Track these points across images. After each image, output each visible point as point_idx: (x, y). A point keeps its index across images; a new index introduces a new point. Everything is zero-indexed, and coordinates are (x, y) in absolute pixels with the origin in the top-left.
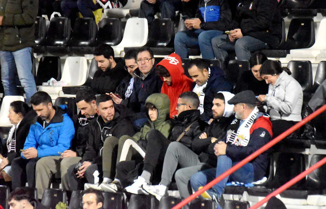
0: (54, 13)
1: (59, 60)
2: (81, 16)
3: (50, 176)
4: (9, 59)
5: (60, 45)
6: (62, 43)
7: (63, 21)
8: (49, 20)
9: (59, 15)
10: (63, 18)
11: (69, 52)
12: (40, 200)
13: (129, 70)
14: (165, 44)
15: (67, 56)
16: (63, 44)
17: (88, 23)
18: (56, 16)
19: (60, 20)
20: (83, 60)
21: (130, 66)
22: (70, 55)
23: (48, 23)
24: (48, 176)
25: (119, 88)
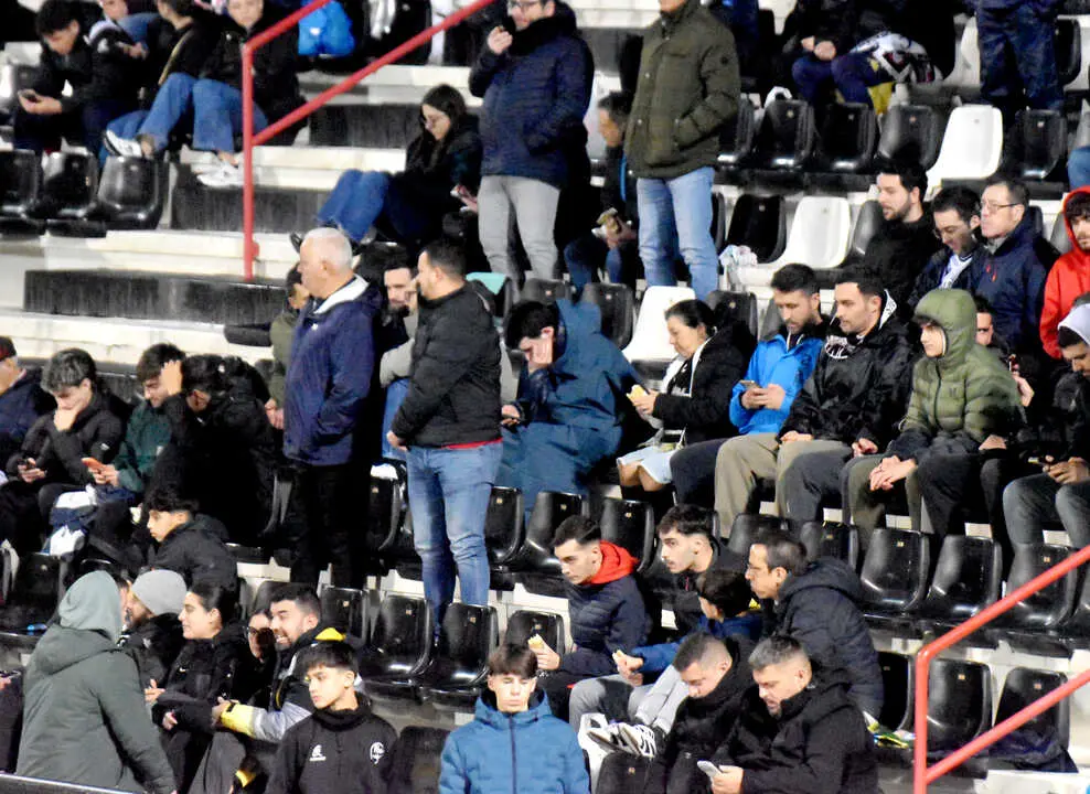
0: (776, 90)
1: (781, 204)
2: (840, 99)
3: (750, 486)
4: (659, 199)
5: (785, 167)
6: (791, 162)
7: (796, 109)
8: (763, 106)
9: (788, 94)
10: (795, 102)
11: (807, 187)
12: (725, 541)
13: (945, 238)
14: (1042, 174)
15: (802, 193)
16: (795, 165)
17: (857, 119)
18: (780, 97)
19: (787, 107)
20: (839, 204)
21: (946, 229)
22: (809, 193)
23: (759, 114)
24: (746, 484)
25: (922, 278)
